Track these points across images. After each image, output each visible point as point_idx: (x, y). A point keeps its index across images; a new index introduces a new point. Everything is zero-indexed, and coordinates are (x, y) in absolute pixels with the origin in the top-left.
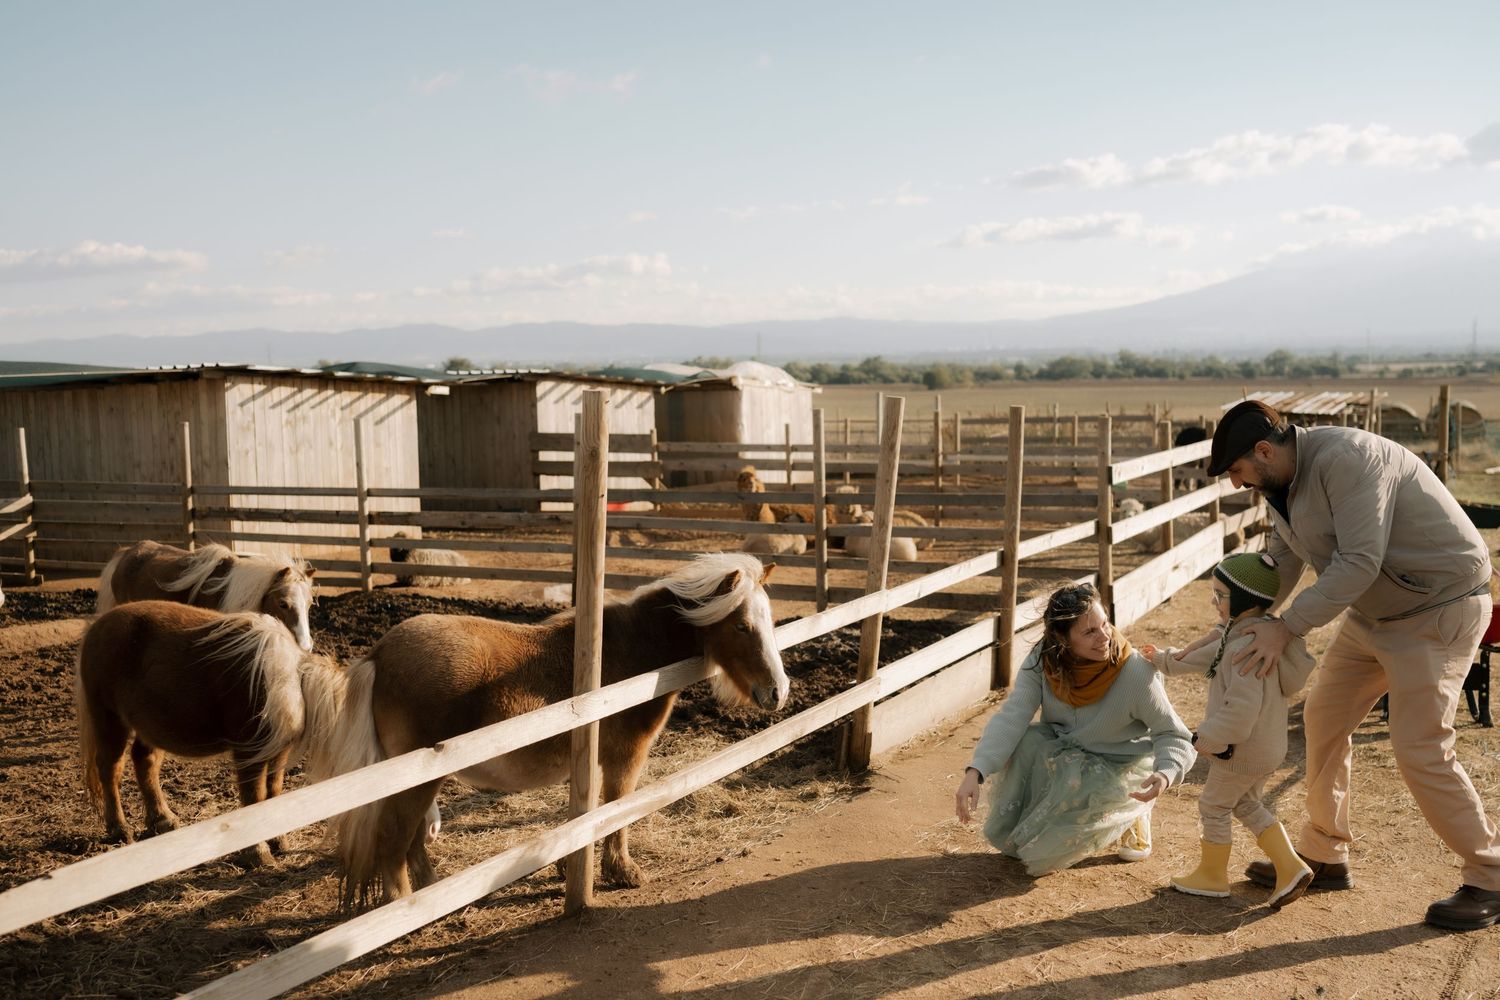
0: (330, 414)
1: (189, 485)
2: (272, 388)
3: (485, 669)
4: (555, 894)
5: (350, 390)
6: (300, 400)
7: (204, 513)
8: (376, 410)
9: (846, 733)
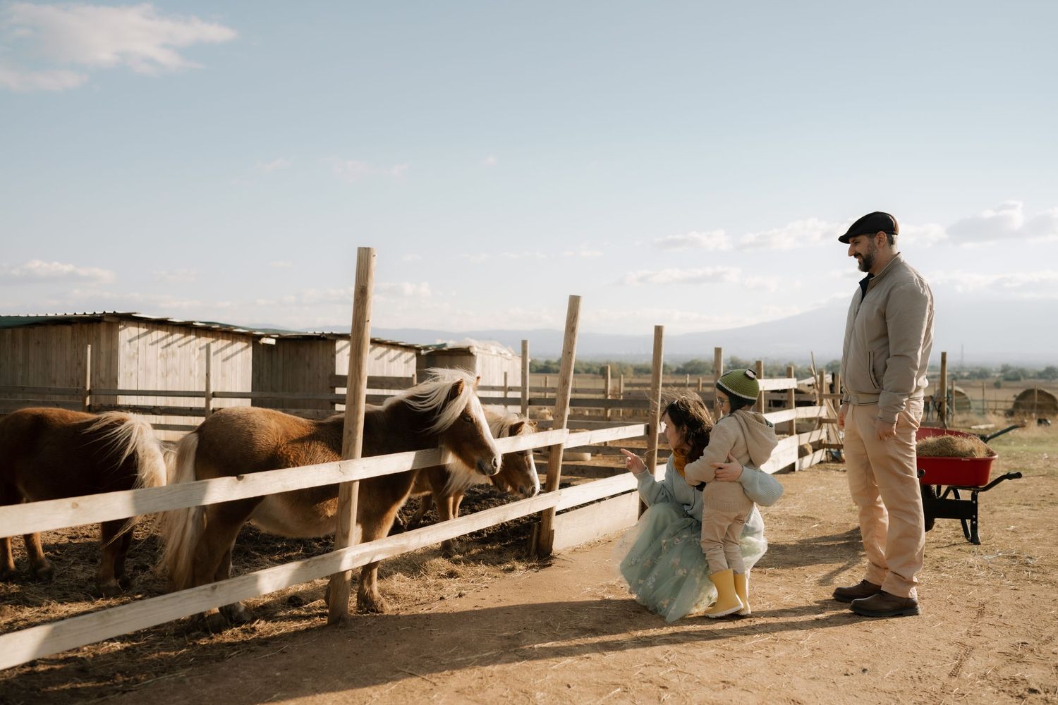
0: (191, 351)
1: (88, 388)
2: (153, 331)
3: (278, 443)
4: (322, 615)
5: (206, 336)
6: (171, 341)
7: (97, 408)
8: (223, 352)
9: (536, 529)
